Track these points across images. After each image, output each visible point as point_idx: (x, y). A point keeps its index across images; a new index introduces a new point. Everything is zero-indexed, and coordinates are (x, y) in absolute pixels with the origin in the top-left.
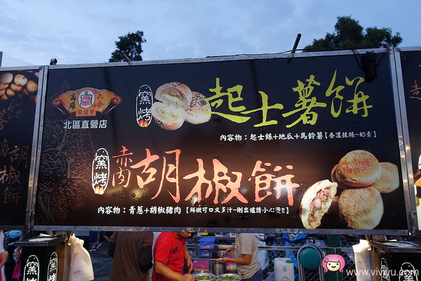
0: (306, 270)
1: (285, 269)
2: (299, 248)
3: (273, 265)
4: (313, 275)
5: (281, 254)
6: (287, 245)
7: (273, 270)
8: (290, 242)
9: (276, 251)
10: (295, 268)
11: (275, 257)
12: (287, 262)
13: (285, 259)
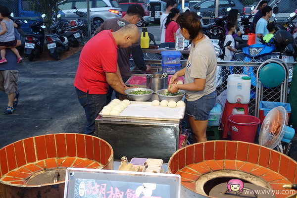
0: (265, 88)
1: (239, 86)
2: (260, 64)
3: (226, 83)
4: (273, 94)
5: (238, 70)
6: (247, 60)
7: (226, 88)
8: (251, 58)
9: (233, 67)
10: (252, 86)
11: (230, 74)
12: (244, 78)
13: (241, 76)
